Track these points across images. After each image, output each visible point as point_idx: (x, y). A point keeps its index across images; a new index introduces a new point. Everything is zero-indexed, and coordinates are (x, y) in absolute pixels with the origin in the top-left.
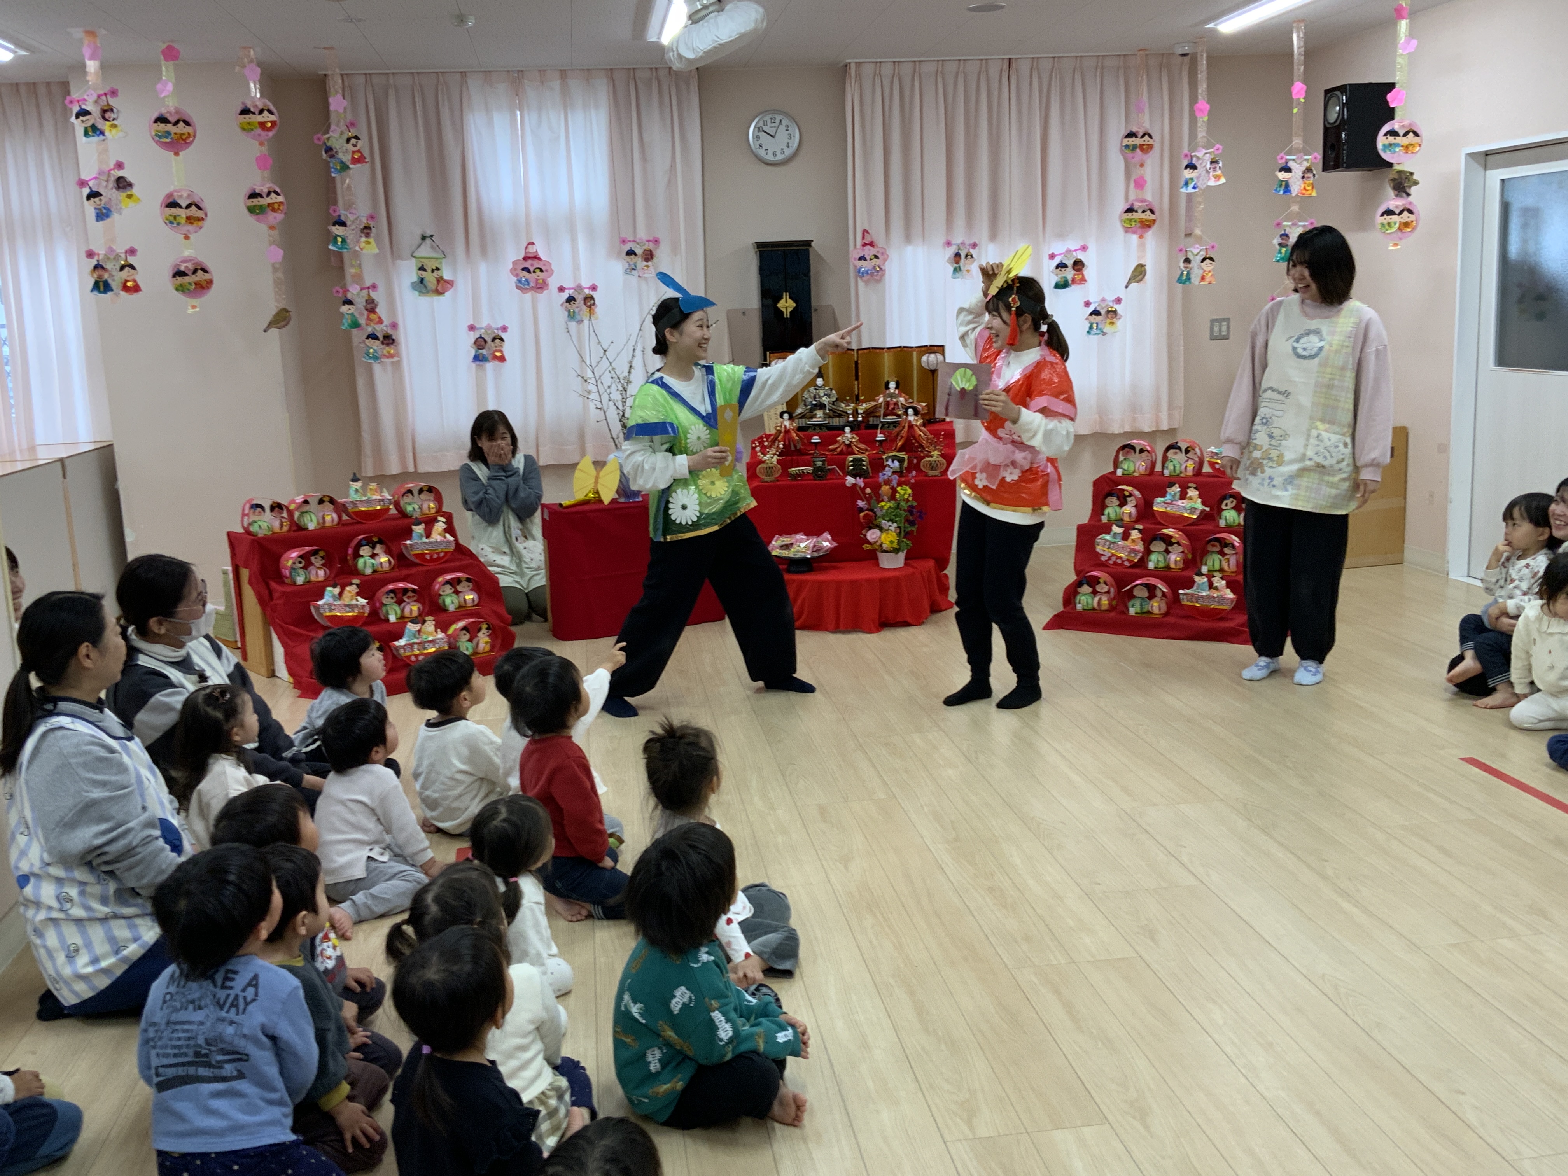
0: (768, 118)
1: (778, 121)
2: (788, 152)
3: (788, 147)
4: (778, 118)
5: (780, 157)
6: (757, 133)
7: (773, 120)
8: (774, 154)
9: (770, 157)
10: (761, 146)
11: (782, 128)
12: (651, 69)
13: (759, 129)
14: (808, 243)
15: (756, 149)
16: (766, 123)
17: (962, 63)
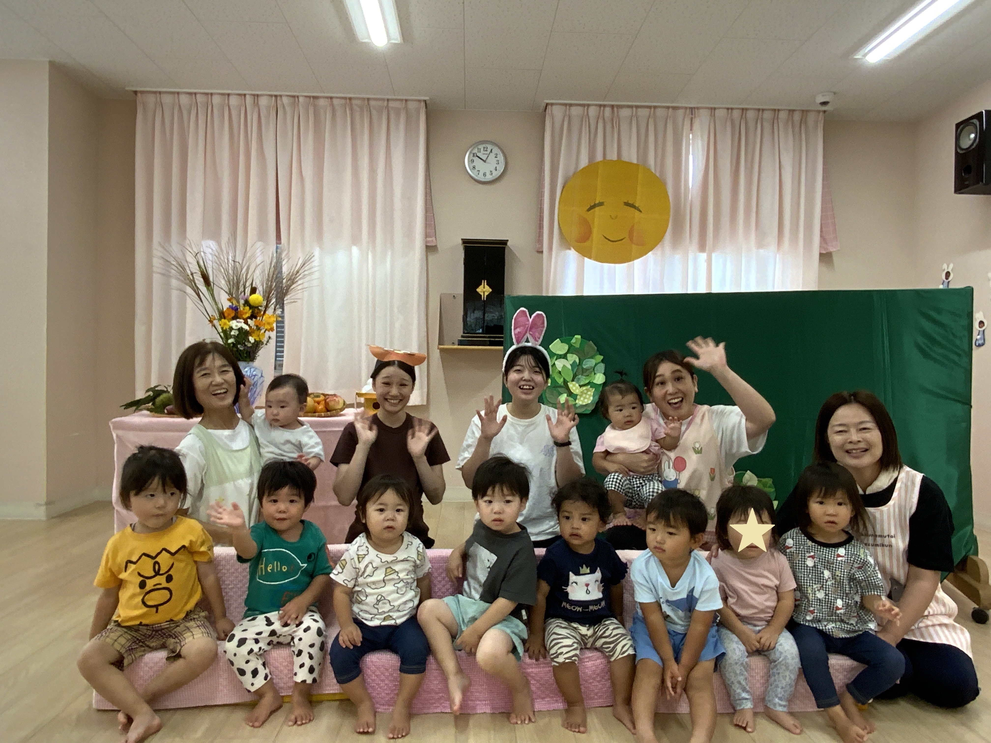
0: (481, 147)
1: (489, 150)
2: (496, 174)
3: (496, 170)
4: (490, 147)
5: (489, 178)
6: (472, 157)
7: (485, 149)
8: (485, 175)
9: (481, 178)
10: (474, 167)
11: (492, 155)
12: (383, 100)
13: (474, 154)
14: (505, 242)
15: (470, 170)
16: (479, 151)
17: (634, 109)
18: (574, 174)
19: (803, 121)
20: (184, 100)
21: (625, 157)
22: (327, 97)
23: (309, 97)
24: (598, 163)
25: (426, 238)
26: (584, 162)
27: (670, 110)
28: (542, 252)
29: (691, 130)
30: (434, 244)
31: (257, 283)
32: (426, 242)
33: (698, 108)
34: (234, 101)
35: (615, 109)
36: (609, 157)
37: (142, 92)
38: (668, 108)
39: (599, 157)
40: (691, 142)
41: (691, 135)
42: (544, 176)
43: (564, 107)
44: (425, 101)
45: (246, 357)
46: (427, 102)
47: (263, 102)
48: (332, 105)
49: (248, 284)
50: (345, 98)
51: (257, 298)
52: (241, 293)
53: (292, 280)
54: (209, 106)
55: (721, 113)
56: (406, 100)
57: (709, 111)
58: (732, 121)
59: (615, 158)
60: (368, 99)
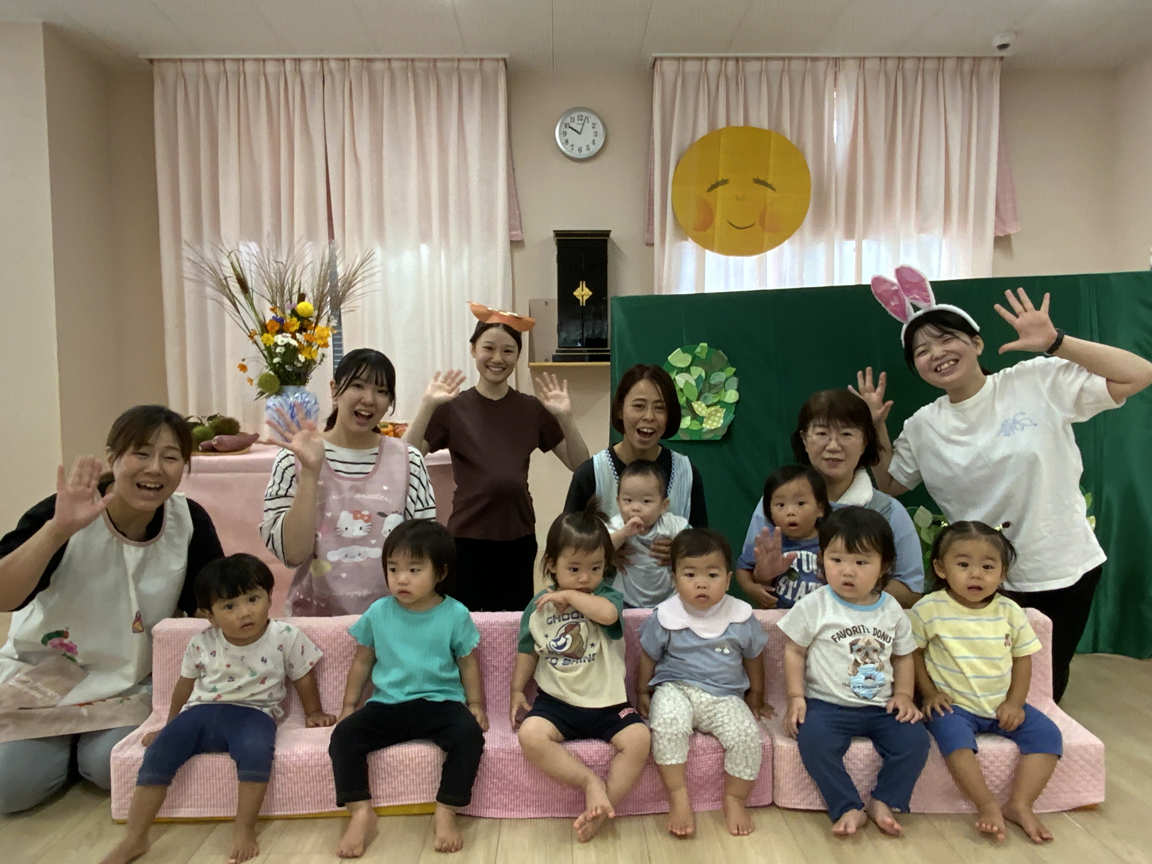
0: (575, 115)
1: (585, 119)
2: (594, 149)
3: (594, 144)
4: (586, 115)
5: (585, 154)
6: (563, 129)
7: (580, 118)
8: (580, 150)
9: (575, 154)
10: (567, 142)
11: (588, 126)
12: (452, 60)
13: (566, 125)
14: (607, 233)
15: (562, 144)
16: (573, 120)
17: (764, 62)
18: (691, 146)
19: (974, 72)
20: (211, 68)
21: (754, 123)
22: (384, 60)
23: (362, 59)
24: (720, 130)
25: (510, 231)
26: (702, 131)
27: (809, 62)
28: (652, 245)
29: (835, 86)
30: (519, 239)
31: (306, 289)
32: (511, 236)
33: (844, 59)
34: (271, 68)
35: (740, 63)
36: (733, 124)
37: (159, 60)
38: (806, 59)
39: (722, 124)
40: (835, 101)
41: (835, 93)
42: (653, 149)
43: (676, 62)
44: (505, 60)
45: (296, 380)
46: (507, 60)
47: (307, 67)
48: (391, 70)
49: (295, 289)
50: (405, 60)
51: (306, 306)
52: (287, 301)
53: (349, 284)
54: (241, 74)
55: (871, 65)
56: (481, 60)
57: (858, 61)
58: (887, 75)
59: (741, 124)
60: (435, 60)
